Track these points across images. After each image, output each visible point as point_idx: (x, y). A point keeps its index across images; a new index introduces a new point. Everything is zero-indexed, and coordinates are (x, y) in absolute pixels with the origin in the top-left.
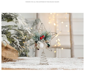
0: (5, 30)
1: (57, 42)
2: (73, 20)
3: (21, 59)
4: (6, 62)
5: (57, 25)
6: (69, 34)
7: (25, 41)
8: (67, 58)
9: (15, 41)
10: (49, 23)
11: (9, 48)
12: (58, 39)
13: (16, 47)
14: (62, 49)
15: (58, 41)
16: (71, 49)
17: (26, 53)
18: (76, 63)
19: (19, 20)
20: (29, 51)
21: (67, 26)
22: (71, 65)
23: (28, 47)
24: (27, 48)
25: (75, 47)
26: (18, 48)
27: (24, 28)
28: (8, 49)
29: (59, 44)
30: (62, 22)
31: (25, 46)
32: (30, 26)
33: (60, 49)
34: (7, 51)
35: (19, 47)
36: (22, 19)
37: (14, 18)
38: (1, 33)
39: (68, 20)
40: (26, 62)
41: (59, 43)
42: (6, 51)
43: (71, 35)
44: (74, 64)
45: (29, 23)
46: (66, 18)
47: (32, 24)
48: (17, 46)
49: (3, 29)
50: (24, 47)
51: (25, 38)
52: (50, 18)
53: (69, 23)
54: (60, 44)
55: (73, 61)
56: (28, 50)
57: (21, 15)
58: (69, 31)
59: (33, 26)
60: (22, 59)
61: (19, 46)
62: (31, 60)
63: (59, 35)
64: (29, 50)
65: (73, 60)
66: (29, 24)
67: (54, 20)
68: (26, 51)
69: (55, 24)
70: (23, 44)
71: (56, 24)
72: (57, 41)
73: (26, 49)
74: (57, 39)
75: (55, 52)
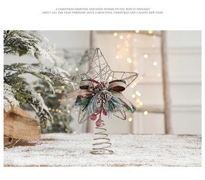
0: (11, 74)
1: (135, 99)
2: (169, 51)
3: (49, 138)
4: (11, 147)
5: (135, 63)
6: (160, 80)
7: (63, 97)
8: (154, 136)
9: (34, 100)
10: (117, 57)
11: (19, 115)
12: (137, 93)
13: (37, 111)
14: (146, 113)
15: (136, 96)
16: (165, 113)
17: (66, 124)
18: (173, 150)
19: (42, 51)
20: (71, 119)
21: (155, 64)
22: (160, 153)
23: (69, 112)
24: (66, 112)
25: (173, 109)
26: (42, 114)
27: (55, 69)
28: (18, 117)
29: (138, 103)
30: (146, 56)
31: (63, 108)
32: (74, 65)
33: (140, 114)
34: (15, 122)
35: (44, 113)
36: (50, 48)
37: (29, 46)
38: (3, 80)
39: (159, 51)
40: (58, 147)
41: (138, 101)
42: (11, 123)
43: (165, 83)
44: (168, 152)
45: (71, 57)
46: (153, 46)
47: (79, 61)
48: (40, 110)
49: (7, 71)
50: (60, 111)
51: (63, 91)
52: (118, 46)
53: (159, 58)
54: (141, 104)
55: (166, 144)
56: (70, 117)
57: (48, 40)
58: (160, 75)
59: (80, 64)
60: (51, 140)
61: (44, 110)
62: (70, 141)
63: (138, 84)
64: (73, 116)
65: (166, 142)
66: (72, 60)
67: (127, 50)
68: (66, 120)
69: (129, 60)
70: (59, 104)
71: (132, 59)
72: (134, 96)
73: (64, 116)
74: (135, 93)
75: (130, 119)
